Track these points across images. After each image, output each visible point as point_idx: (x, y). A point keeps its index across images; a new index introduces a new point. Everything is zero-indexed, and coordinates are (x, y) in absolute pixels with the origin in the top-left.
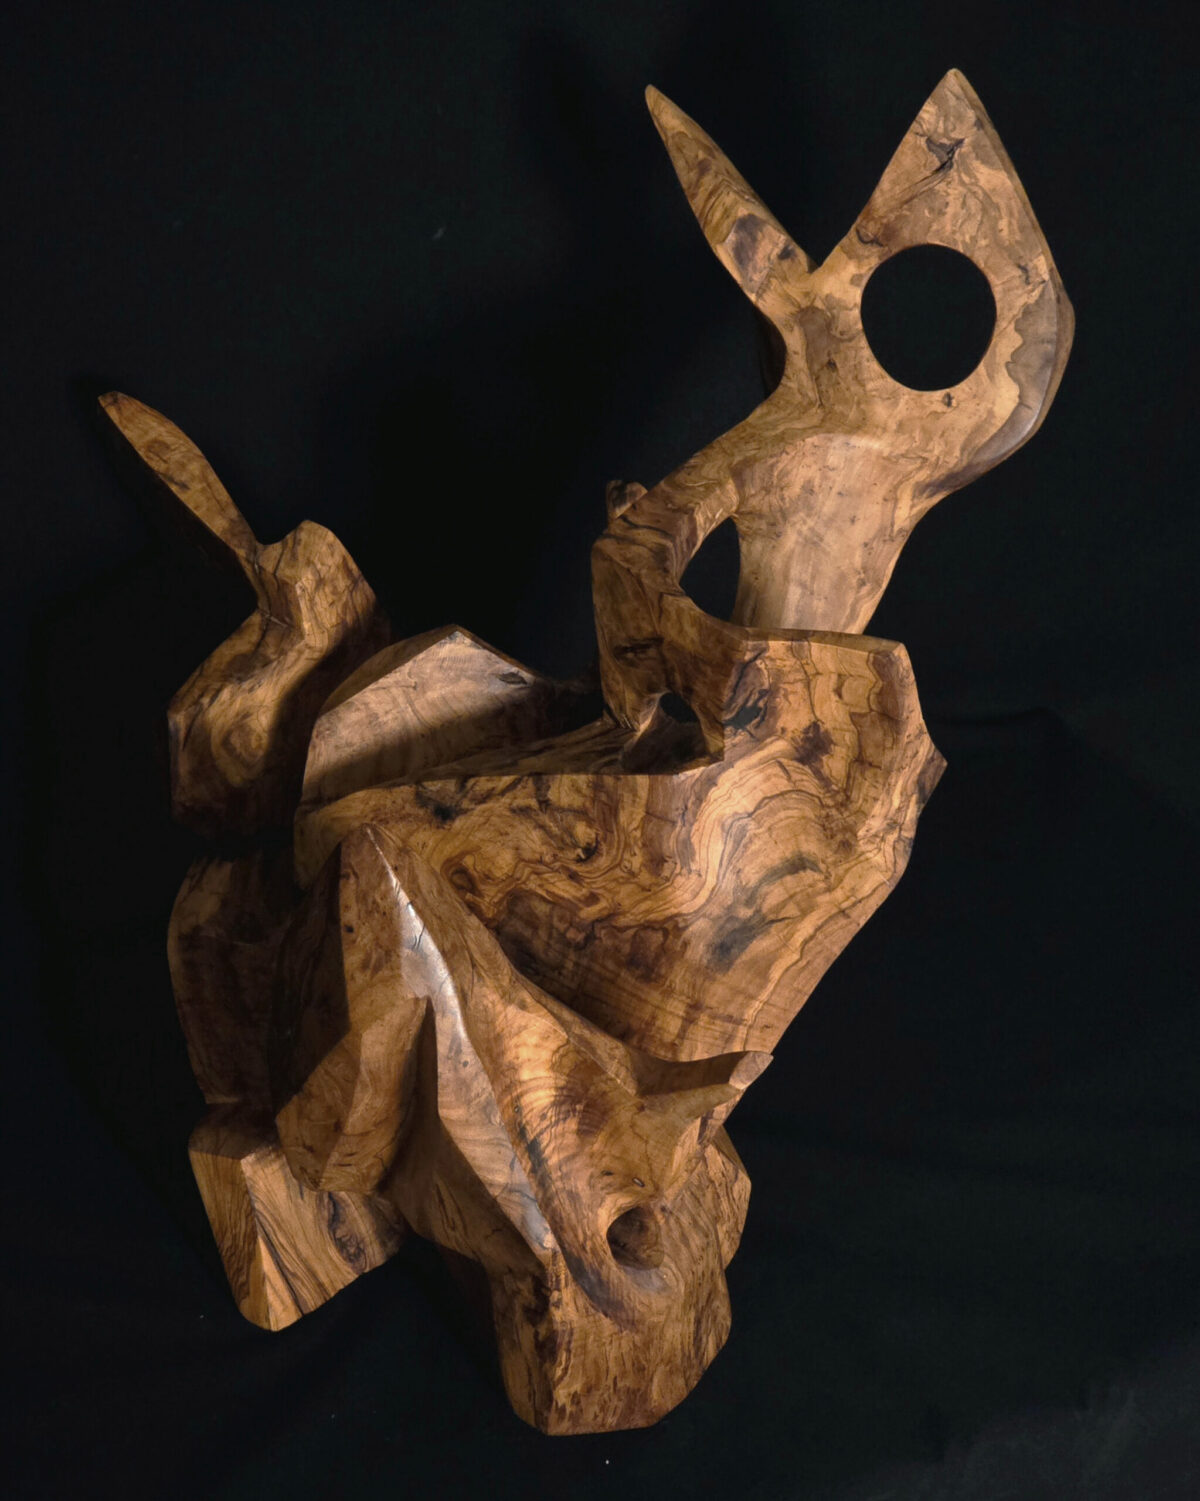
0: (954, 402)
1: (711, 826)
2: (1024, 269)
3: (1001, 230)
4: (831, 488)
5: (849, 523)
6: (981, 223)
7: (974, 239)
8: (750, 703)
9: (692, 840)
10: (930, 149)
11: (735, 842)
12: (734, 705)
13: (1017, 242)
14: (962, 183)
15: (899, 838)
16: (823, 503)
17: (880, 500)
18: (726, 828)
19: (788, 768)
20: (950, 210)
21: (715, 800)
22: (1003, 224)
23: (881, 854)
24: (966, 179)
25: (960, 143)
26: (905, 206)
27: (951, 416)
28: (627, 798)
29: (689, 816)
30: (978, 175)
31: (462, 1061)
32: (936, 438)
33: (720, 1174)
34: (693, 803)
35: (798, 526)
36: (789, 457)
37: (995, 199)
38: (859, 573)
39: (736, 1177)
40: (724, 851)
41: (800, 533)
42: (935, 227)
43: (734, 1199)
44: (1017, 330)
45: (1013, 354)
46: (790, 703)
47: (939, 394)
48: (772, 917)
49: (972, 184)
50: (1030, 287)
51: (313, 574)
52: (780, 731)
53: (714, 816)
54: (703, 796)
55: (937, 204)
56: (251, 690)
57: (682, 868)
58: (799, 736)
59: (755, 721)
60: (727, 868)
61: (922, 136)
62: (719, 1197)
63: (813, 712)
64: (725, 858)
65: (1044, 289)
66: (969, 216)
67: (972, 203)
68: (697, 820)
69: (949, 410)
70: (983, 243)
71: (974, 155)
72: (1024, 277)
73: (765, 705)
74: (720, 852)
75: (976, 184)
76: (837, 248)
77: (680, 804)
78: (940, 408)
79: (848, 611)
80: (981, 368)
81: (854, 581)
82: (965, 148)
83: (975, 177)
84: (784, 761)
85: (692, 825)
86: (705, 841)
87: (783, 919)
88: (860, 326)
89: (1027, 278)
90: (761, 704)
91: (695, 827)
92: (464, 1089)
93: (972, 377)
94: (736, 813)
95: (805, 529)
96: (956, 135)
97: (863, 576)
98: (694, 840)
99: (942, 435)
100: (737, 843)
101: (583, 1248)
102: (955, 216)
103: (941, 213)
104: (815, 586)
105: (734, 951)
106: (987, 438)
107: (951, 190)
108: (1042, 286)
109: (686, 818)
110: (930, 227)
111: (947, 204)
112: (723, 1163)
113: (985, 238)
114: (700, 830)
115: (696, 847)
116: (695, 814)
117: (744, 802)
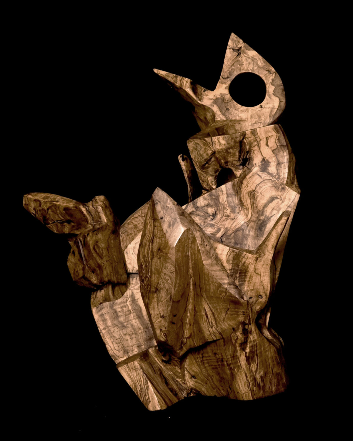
0: (263, 107)
1: (245, 195)
2: (268, 71)
6: (253, 64)
7: (253, 68)
8: (245, 157)
9: (242, 200)
10: (234, 51)
12: (241, 158)
13: (264, 65)
14: (245, 57)
19: (260, 175)
20: (244, 63)
22: (259, 63)
24: (246, 55)
25: (241, 48)
26: (233, 66)
28: (220, 193)
30: (249, 54)
31: (206, 245)
32: (262, 116)
37: (255, 58)
42: (242, 68)
44: (272, 85)
45: (273, 91)
46: (255, 154)
47: (258, 106)
48: (270, 216)
52: (255, 164)
55: (241, 63)
57: (241, 208)
58: (260, 164)
59: (247, 163)
61: (231, 49)
63: (262, 155)
65: (275, 74)
66: (250, 64)
67: (250, 60)
69: (262, 109)
70: (256, 68)
71: (245, 49)
72: (269, 73)
73: (249, 157)
75: (249, 55)
76: (218, 83)
80: (267, 97)
82: (243, 49)
83: (248, 54)
84: (259, 173)
85: (240, 195)
87: (273, 215)
88: (231, 98)
89: (270, 73)
90: (248, 157)
91: (241, 196)
92: (209, 254)
93: (265, 99)
94: (250, 191)
96: (239, 46)
99: (263, 115)
102: (246, 64)
103: (242, 65)
105: (263, 229)
106: (275, 112)
107: (243, 58)
108: (274, 73)
111: (243, 62)
113: (256, 67)
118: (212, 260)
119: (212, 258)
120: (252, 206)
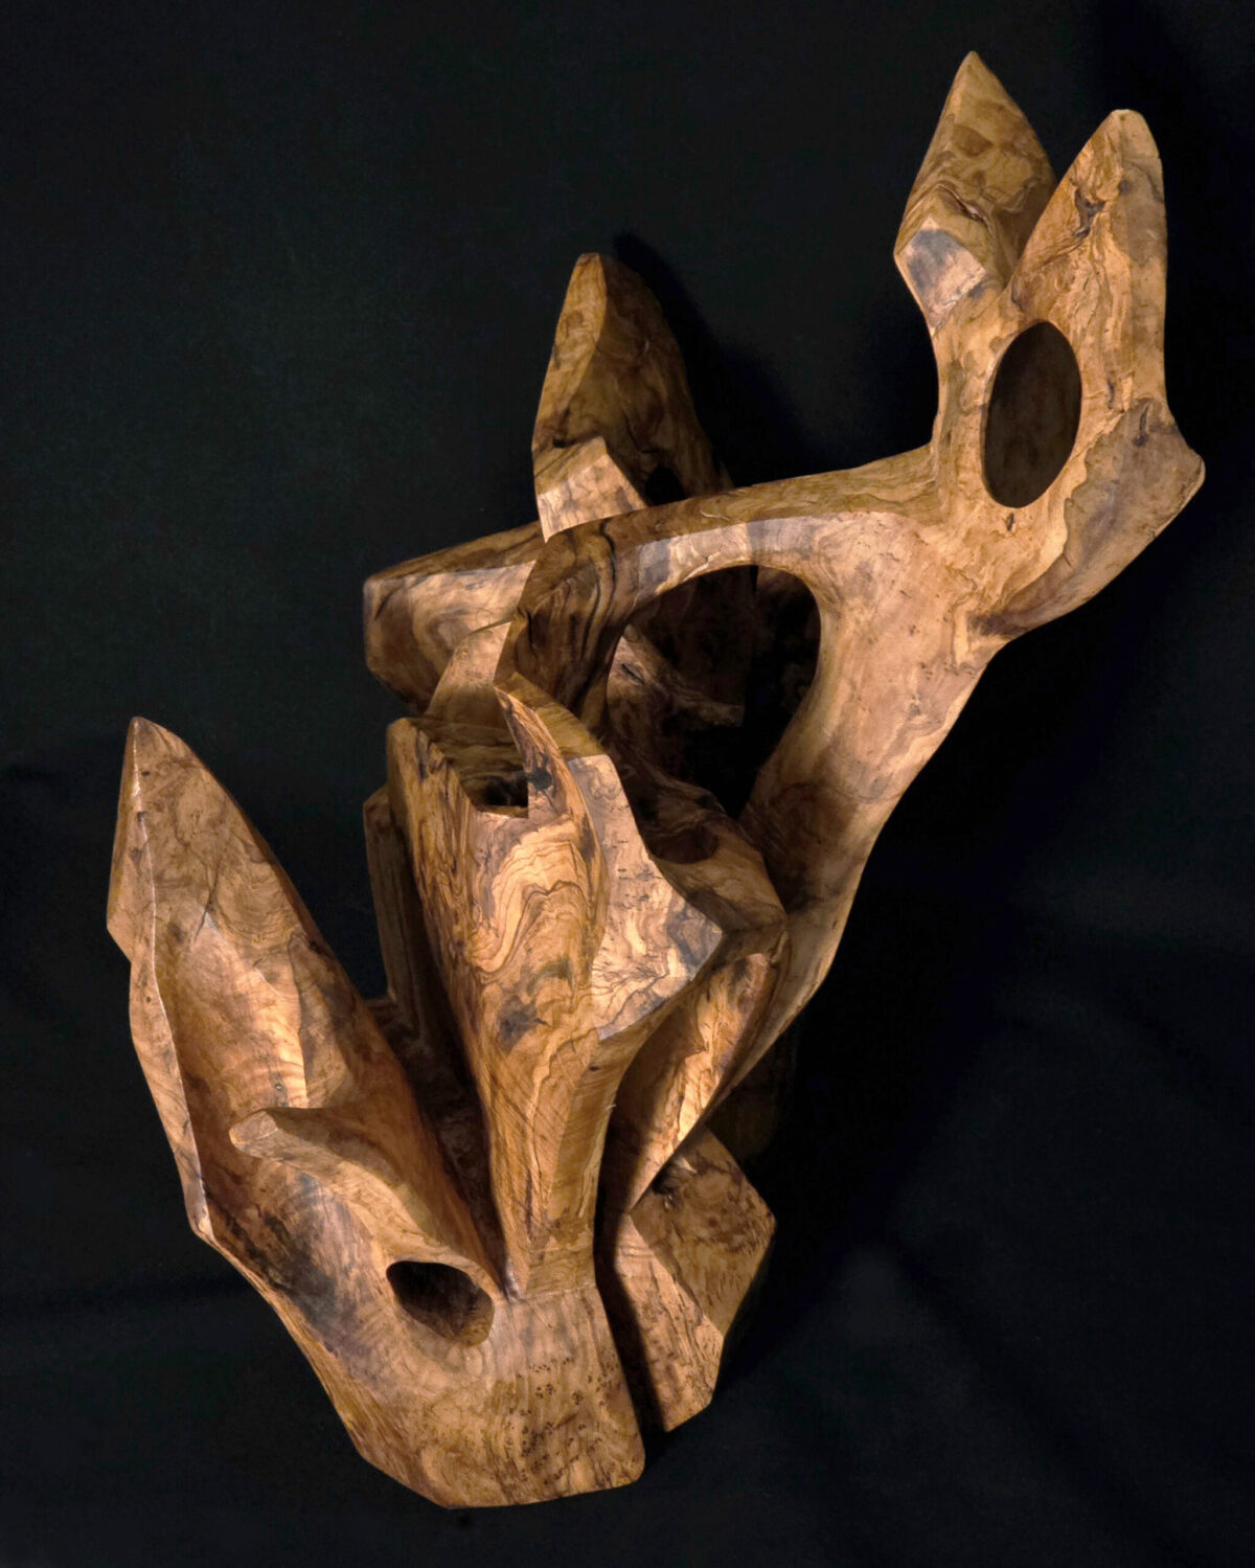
3: (1107, 331)
4: (893, 582)
5: (907, 633)
11: (531, 915)
15: (645, 991)
16: (882, 598)
17: (940, 617)
18: (527, 896)
21: (519, 860)
23: (609, 996)
27: (1007, 543)
29: (492, 864)
33: (677, 1308)
34: (497, 852)
35: (856, 612)
36: (841, 525)
38: (914, 698)
39: (699, 1322)
40: (521, 920)
41: (858, 622)
43: (697, 1344)
49: (1098, 262)
50: (1110, 413)
53: (516, 877)
54: (507, 848)
56: (470, 587)
60: (521, 942)
62: (676, 1332)
64: (521, 930)
68: (498, 873)
74: (518, 920)
77: (484, 847)
78: (1001, 527)
79: (894, 737)
81: (907, 704)
86: (505, 900)
95: (862, 619)
97: (917, 702)
98: (496, 892)
100: (534, 917)
104: (864, 690)
109: (489, 864)
110: (1054, 302)
112: (680, 1295)
114: (503, 885)
115: (497, 901)
116: (498, 866)
117: (544, 876)
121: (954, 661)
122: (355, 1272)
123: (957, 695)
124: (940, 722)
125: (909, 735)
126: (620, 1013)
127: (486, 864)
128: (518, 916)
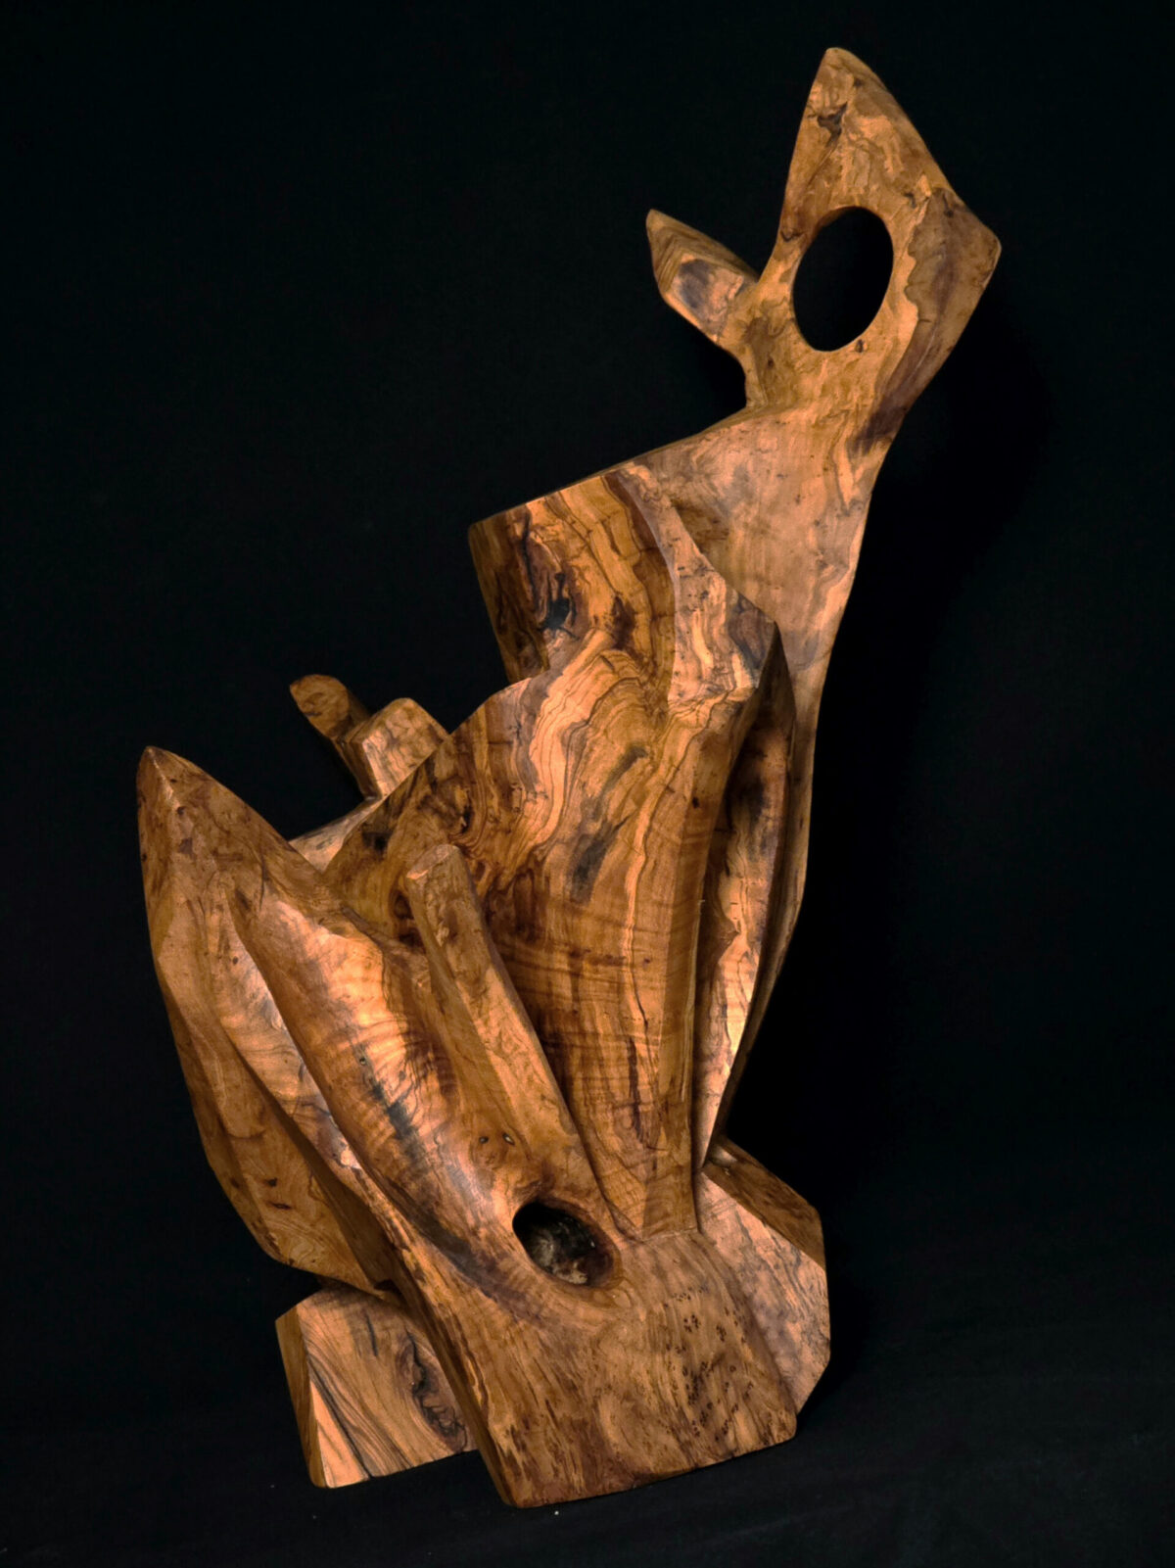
0: (865, 347)
1: (550, 743)
2: (910, 195)
3: (887, 169)
4: (768, 471)
5: (794, 504)
6: (871, 170)
7: (867, 188)
8: (555, 596)
9: (532, 759)
10: (821, 125)
11: (577, 753)
12: (540, 602)
13: (902, 173)
14: (851, 143)
16: (763, 490)
17: (820, 470)
18: (566, 742)
19: (610, 660)
20: (844, 172)
21: (550, 713)
22: (888, 163)
23: (694, 713)
24: (853, 137)
25: (844, 107)
26: (810, 187)
27: (864, 358)
29: (524, 732)
30: (863, 129)
32: (853, 387)
33: (773, 1254)
34: (526, 720)
35: (742, 518)
36: (710, 443)
37: (879, 144)
38: (817, 555)
39: (799, 1261)
40: (567, 766)
41: (746, 525)
42: (834, 194)
43: (802, 1288)
44: (911, 254)
45: (908, 281)
46: (588, 583)
47: (852, 345)
48: (616, 823)
49: (859, 139)
50: (917, 209)
51: (383, 733)
52: (593, 620)
53: (552, 730)
54: (536, 709)
55: (834, 171)
57: (527, 793)
58: (609, 619)
59: (568, 618)
60: (572, 787)
61: (814, 117)
62: (779, 1284)
63: (611, 586)
64: (570, 773)
65: (929, 204)
66: (861, 169)
67: (862, 157)
68: (533, 738)
69: (862, 354)
70: (874, 188)
71: (857, 113)
72: (911, 203)
73: (569, 594)
74: (564, 768)
75: (862, 138)
76: (771, 258)
77: (513, 722)
78: (853, 357)
79: (811, 597)
80: (885, 304)
81: (812, 563)
82: (849, 111)
83: (860, 132)
84: (606, 653)
85: (529, 743)
86: (546, 758)
87: (625, 820)
88: (790, 315)
89: (914, 203)
90: (565, 594)
91: (533, 744)
92: (238, 991)
93: (878, 318)
94: (573, 724)
95: (750, 519)
96: (840, 102)
97: (821, 557)
98: (534, 759)
99: (858, 382)
100: (579, 756)
101: (474, 1232)
102: (849, 175)
103: (838, 177)
104: (771, 575)
105: (591, 872)
106: (895, 365)
107: (844, 156)
108: (926, 203)
109: (521, 736)
110: (830, 195)
111: (841, 167)
112: (774, 1238)
113: (875, 183)
114: (539, 748)
115: (538, 766)
116: (530, 731)
117: (580, 709)
118: (250, 1015)
119: (252, 1004)
120: (569, 784)
121: (843, 504)
122: (483, 1232)
123: (852, 536)
124: (847, 566)
125: (823, 589)
126: (710, 719)
127: (518, 737)
128: (563, 764)
